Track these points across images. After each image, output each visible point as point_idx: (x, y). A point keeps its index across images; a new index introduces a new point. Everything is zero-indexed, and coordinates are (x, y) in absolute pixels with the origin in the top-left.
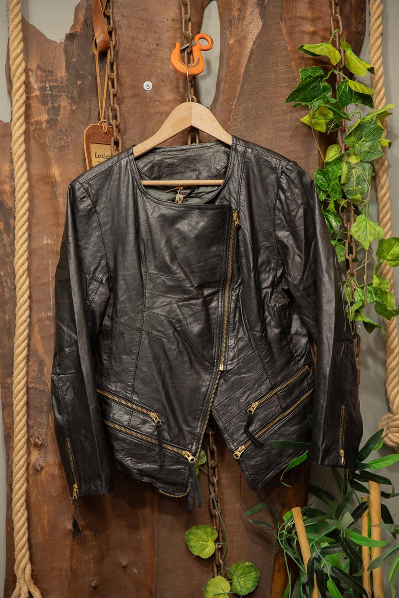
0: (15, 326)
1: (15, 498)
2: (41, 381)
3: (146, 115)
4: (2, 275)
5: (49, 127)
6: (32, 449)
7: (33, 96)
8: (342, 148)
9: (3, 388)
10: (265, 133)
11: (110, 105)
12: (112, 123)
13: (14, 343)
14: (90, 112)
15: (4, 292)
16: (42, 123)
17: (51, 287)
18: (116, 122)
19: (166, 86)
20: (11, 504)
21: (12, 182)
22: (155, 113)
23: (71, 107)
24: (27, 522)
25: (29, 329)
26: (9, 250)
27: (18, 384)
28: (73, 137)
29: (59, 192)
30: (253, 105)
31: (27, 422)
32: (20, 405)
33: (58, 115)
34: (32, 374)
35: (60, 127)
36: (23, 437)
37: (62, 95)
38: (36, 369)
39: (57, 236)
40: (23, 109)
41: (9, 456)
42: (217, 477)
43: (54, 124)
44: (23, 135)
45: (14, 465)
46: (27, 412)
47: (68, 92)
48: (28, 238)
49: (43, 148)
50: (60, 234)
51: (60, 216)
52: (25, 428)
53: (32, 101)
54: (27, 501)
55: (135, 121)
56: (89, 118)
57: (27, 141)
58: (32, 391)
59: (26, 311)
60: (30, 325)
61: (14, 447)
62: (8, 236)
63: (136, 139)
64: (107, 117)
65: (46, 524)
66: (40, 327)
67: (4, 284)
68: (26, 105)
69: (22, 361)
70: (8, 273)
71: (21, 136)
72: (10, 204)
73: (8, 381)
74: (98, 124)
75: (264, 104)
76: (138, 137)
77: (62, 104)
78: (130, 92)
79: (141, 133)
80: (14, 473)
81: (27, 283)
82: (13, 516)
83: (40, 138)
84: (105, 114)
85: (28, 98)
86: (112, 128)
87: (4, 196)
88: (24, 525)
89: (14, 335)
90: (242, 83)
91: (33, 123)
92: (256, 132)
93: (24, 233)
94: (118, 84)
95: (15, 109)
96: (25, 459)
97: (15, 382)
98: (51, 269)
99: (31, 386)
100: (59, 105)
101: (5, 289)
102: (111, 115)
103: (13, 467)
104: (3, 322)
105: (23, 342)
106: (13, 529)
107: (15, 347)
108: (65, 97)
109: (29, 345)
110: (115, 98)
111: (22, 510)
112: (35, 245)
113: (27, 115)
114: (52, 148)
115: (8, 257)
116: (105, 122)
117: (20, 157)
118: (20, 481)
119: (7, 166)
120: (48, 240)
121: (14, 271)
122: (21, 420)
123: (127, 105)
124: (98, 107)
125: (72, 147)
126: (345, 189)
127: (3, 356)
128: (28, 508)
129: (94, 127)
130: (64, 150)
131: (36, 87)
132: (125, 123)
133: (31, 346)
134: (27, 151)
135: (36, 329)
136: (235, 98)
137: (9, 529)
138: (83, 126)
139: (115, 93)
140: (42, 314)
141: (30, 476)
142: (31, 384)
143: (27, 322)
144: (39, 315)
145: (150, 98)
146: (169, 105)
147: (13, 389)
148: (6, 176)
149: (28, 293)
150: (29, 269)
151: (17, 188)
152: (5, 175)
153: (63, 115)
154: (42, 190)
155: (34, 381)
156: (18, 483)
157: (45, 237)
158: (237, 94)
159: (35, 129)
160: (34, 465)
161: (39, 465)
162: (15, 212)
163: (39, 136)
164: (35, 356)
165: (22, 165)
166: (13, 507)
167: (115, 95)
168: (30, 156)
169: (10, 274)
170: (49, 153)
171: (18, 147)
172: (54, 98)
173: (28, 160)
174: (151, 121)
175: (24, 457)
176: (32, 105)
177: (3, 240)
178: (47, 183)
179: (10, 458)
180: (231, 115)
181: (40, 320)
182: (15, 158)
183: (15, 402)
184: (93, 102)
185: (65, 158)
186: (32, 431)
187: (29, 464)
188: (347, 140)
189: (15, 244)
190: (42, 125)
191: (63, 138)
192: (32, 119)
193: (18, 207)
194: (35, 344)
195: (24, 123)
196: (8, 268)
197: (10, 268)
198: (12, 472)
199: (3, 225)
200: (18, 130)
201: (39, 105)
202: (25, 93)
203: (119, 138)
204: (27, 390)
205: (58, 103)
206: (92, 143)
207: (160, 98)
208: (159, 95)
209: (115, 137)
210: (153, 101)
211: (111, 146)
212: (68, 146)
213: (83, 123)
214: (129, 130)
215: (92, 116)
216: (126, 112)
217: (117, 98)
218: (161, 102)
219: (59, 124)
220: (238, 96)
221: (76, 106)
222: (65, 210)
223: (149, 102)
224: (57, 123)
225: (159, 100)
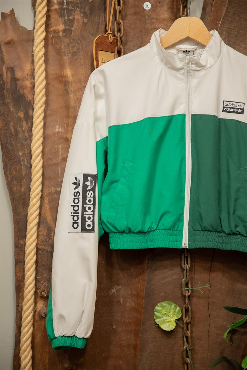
0: (30, 197)
1: (23, 340)
2: (49, 244)
3: (144, 30)
4: (20, 155)
5: (65, 36)
6: (38, 299)
7: (53, 9)
9: (17, 248)
11: (116, 20)
12: (117, 35)
13: (28, 212)
14: (98, 25)
15: (21, 169)
16: (59, 32)
17: (60, 167)
18: (120, 35)
19: (161, 7)
20: (20, 344)
21: (32, 79)
22: (152, 29)
23: (83, 20)
24: (31, 360)
25: (41, 201)
26: (27, 135)
27: (30, 245)
28: (83, 45)
29: (70, 90)
30: (236, 25)
31: (36, 277)
32: (31, 263)
33: (72, 26)
34: (41, 237)
35: (73, 36)
36: (32, 290)
37: (76, 10)
38: (45, 234)
39: (67, 126)
40: (44, 19)
41: (19, 304)
42: (189, 330)
43: (69, 33)
44: (44, 41)
45: (23, 311)
46: (36, 269)
47: (81, 8)
48: (43, 126)
49: (59, 52)
50: (70, 124)
51: (70, 109)
52: (34, 282)
53: (51, 14)
54: (32, 342)
55: (134, 35)
56: (98, 31)
57: (46, 46)
58: (40, 252)
59: (39, 186)
60: (42, 198)
61: (24, 297)
62: (27, 123)
64: (113, 30)
65: (47, 362)
66: (49, 199)
67: (22, 163)
68: (47, 16)
69: (34, 227)
70: (25, 154)
71: (42, 41)
72: (30, 97)
73: (22, 242)
74: (106, 35)
75: (245, 25)
77: (76, 17)
78: (132, 11)
80: (23, 319)
81: (41, 163)
82: (21, 354)
83: (57, 45)
84: (111, 27)
85: (48, 11)
86: (117, 40)
87: (25, 91)
88: (29, 362)
89: (28, 205)
90: (228, 6)
91: (51, 31)
93: (41, 122)
94: (123, 3)
95: (38, 18)
96: (33, 308)
97: (28, 243)
98: (60, 153)
99: (40, 247)
100: (74, 18)
101: (23, 167)
102: (116, 28)
103: (23, 313)
104: (19, 194)
105: (35, 211)
106: (20, 365)
107: (29, 215)
108: (79, 12)
109: (40, 214)
110: (120, 15)
111: (28, 350)
112: (49, 132)
113: (47, 24)
114: (66, 53)
115: (26, 140)
116: (111, 34)
117: (40, 59)
118: (28, 325)
119: (29, 66)
120: (59, 128)
121: (31, 152)
122: (31, 276)
123: (129, 22)
124: (105, 21)
125: (82, 54)
127: (18, 221)
128: (33, 348)
129: (103, 37)
130: (76, 55)
131: (55, 2)
132: (126, 36)
133: (42, 215)
134: (46, 54)
135: (46, 201)
136: (221, 18)
137: (16, 363)
138: (92, 37)
139: (120, 10)
140: (51, 189)
141: (35, 321)
142: (40, 246)
143: (40, 195)
144: (49, 190)
145: (148, 16)
146: (163, 23)
147: (26, 249)
148: (28, 74)
149: (41, 171)
150: (43, 152)
151: (36, 85)
152: (26, 73)
153: (76, 27)
154: (57, 86)
155: (43, 243)
156: (26, 327)
157: (57, 126)
158: (223, 15)
159: (53, 37)
160: (39, 312)
161: (44, 313)
162: (34, 104)
163: (56, 43)
164: (44, 223)
165: (41, 65)
166: (21, 347)
167: (120, 12)
168: (48, 59)
169: (27, 155)
170: (63, 57)
171: (39, 50)
172: (70, 12)
173: (46, 62)
174: (148, 35)
175: (32, 306)
176: (52, 16)
177: (23, 127)
178: (61, 82)
179: (20, 305)
181: (50, 194)
182: (36, 59)
183: (27, 260)
184: (101, 17)
185: (76, 62)
186: (39, 285)
187: (35, 312)
189: (33, 130)
190: (59, 33)
191: (76, 45)
192: (51, 29)
193: (37, 100)
194: (45, 213)
195: (45, 31)
196: (26, 149)
197: (27, 149)
198: (21, 318)
199: (23, 115)
200: (39, 36)
201: (58, 17)
202: (46, 6)
203: (122, 47)
204: (37, 251)
205: (73, 16)
206: (100, 50)
207: (156, 17)
208: (155, 14)
209: (119, 47)
210: (151, 19)
211: (115, 54)
212: (80, 52)
213: (93, 34)
214: (129, 42)
215: (100, 29)
216: (128, 26)
217: (122, 15)
218: (157, 20)
219: (73, 33)
220: (224, 17)
221: (87, 20)
222: (75, 105)
223: (147, 19)
224: (71, 33)
225: (156, 18)
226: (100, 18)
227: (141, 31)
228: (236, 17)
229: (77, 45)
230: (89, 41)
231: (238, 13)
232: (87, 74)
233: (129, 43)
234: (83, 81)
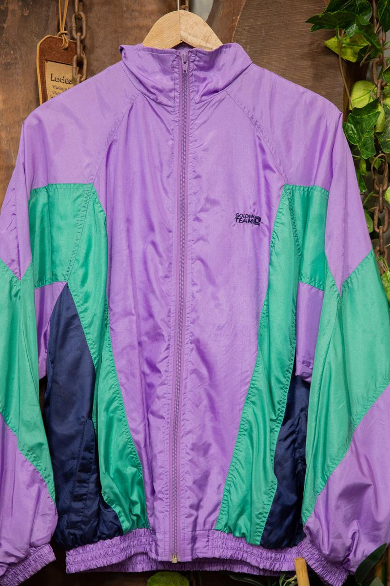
3: (120, 29)
8: (377, 86)
10: (276, 61)
11: (74, 12)
12: (75, 37)
14: (47, 21)
18: (80, 37)
22: (132, 27)
23: (22, 12)
28: (22, 52)
30: (263, 23)
33: (4, 21)
35: (6, 37)
55: (105, 36)
63: (106, 61)
64: (69, 28)
74: (57, 37)
75: (277, 22)
76: (109, 57)
77: (11, 7)
79: (113, 53)
84: (66, 24)
86: (76, 44)
92: (264, 59)
100: (7, 9)
102: (74, 25)
110: (81, 4)
116: (66, 34)
123: (96, 15)
124: (58, 14)
125: (21, 66)
126: (381, 140)
129: (52, 39)
130: (10, 68)
132: (92, 39)
136: (239, 11)
138: (36, 38)
145: (127, 7)
146: (151, 18)
153: (10, 22)
158: (243, 7)
167: (81, 0)
174: (127, 37)
180: (232, 33)
184: (51, 7)
185: (11, 79)
188: (386, 75)
191: (10, 52)
203: (84, 56)
205: (5, 5)
206: (47, 60)
207: (140, 8)
208: (138, 4)
209: (79, 56)
210: (131, 11)
211: (73, 67)
212: (16, 64)
213: (37, 35)
214: (97, 48)
215: (49, 26)
216: (95, 23)
217: (83, 4)
218: (141, 13)
219: (6, 33)
220: (244, 9)
221: (28, 12)
222: (8, 148)
223: (125, 12)
224: (2, 32)
225: (138, 9)
226: (50, 9)
227: (116, 31)
228: (264, 10)
229: (12, 52)
230: (32, 45)
231: (266, 3)
232: (29, 99)
233: (97, 50)
234: (21, 109)
